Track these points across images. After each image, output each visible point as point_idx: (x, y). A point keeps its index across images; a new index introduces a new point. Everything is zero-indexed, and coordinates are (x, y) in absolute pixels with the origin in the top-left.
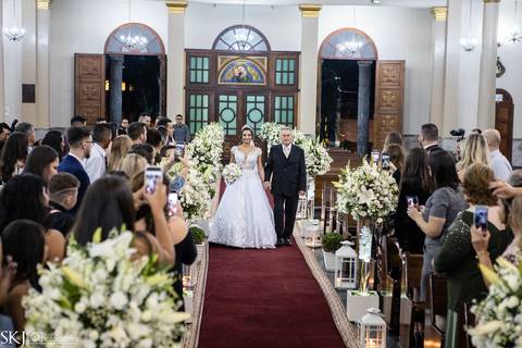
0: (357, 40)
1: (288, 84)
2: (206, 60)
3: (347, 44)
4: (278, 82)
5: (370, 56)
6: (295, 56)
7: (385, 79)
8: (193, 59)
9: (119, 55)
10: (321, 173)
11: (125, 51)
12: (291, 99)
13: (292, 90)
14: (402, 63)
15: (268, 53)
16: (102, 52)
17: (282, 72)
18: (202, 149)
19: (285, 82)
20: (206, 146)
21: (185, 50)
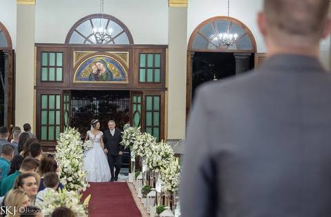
0: (232, 32)
1: (154, 83)
2: (60, 56)
3: (221, 35)
4: (142, 79)
5: (249, 48)
6: (163, 49)
8: (45, 55)
12: (157, 99)
13: (160, 88)
15: (130, 48)
17: (146, 68)
19: (150, 80)
20: (73, 166)
21: (36, 44)
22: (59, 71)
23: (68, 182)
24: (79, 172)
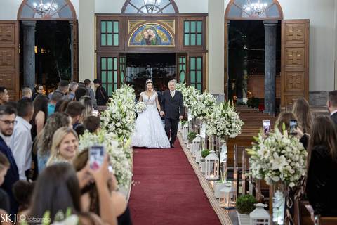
0: (262, 1)
1: (196, 46)
2: (116, 24)
3: (252, 5)
4: (186, 43)
5: (276, 16)
6: (202, 18)
7: (291, 38)
8: (103, 24)
9: (32, 21)
10: (233, 136)
11: (38, 17)
12: (199, 60)
13: (201, 50)
14: (306, 22)
15: (176, 16)
16: (16, 19)
17: (190, 33)
18: (118, 115)
19: (193, 43)
20: (121, 112)
21: (96, 14)
22: (116, 37)
23: (117, 128)
24: (127, 118)
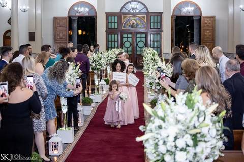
0: (191, 6)
1: (157, 28)
2: (116, 17)
3: (186, 8)
4: (152, 27)
5: (199, 14)
6: (160, 15)
7: (206, 25)
8: (110, 17)
9: (75, 16)
11: (78, 14)
12: (158, 36)
13: (160, 31)
14: (214, 17)
15: (148, 13)
16: (67, 16)
17: (154, 22)
19: (155, 27)
21: (106, 13)
22: (116, 24)
